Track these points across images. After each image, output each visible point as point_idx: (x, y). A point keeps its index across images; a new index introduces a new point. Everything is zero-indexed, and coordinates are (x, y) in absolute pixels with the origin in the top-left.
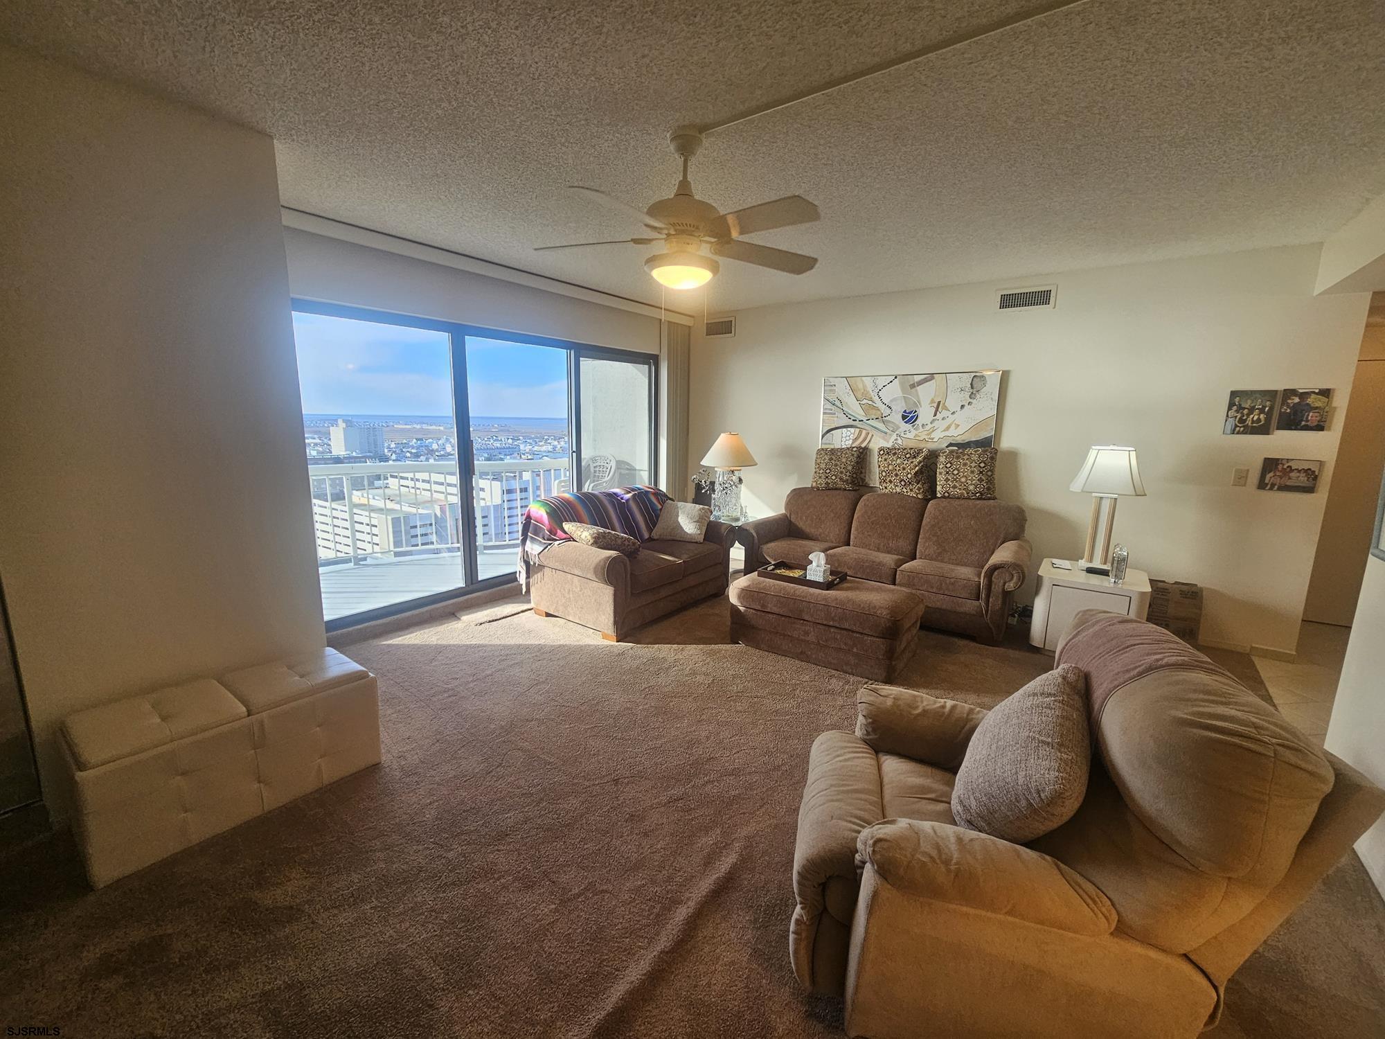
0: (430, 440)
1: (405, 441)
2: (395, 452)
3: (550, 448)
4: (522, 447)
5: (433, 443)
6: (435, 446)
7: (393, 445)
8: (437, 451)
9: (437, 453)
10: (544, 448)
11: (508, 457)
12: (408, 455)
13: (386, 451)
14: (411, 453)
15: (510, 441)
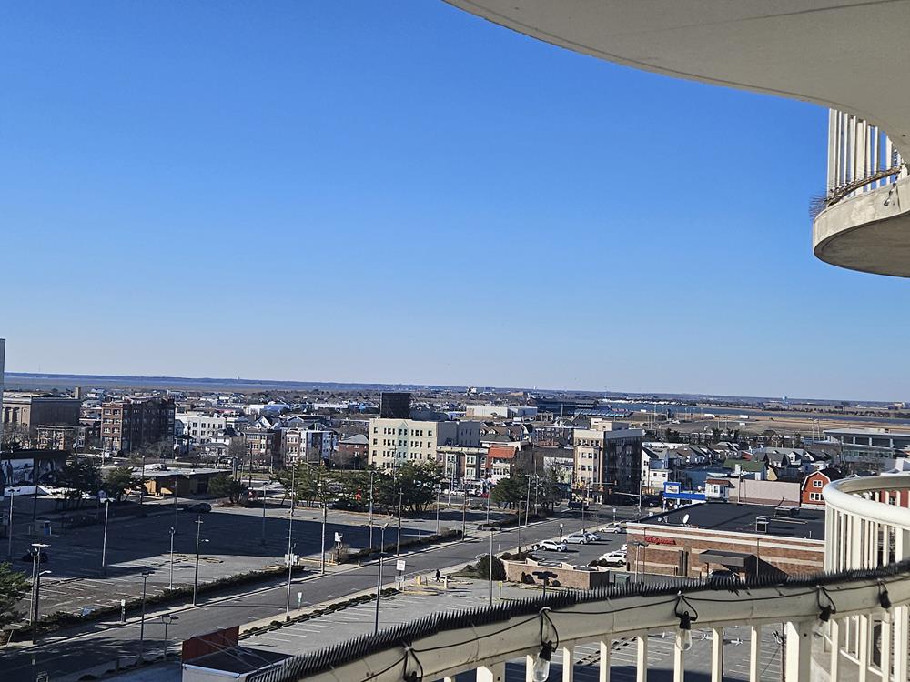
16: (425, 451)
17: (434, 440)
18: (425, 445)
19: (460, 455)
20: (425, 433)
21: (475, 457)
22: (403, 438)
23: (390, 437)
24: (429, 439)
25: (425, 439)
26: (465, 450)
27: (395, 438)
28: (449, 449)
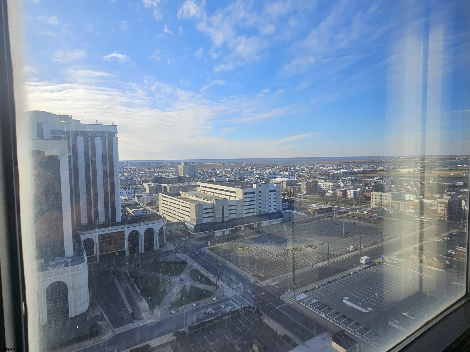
0: (217, 170)
1: (206, 170)
2: (202, 175)
3: (268, 172)
4: (255, 172)
5: (217, 171)
6: (218, 172)
7: (202, 172)
8: (219, 174)
9: (219, 175)
10: (265, 172)
11: (248, 177)
12: (207, 176)
13: (199, 174)
14: (208, 175)
15: (250, 169)
16: (388, 202)
17: (391, 198)
18: (388, 200)
19: (398, 203)
20: (388, 197)
21: (404, 204)
22: (381, 197)
23: (377, 197)
24: (389, 198)
25: (388, 198)
26: (400, 202)
27: (379, 197)
28: (395, 201)
